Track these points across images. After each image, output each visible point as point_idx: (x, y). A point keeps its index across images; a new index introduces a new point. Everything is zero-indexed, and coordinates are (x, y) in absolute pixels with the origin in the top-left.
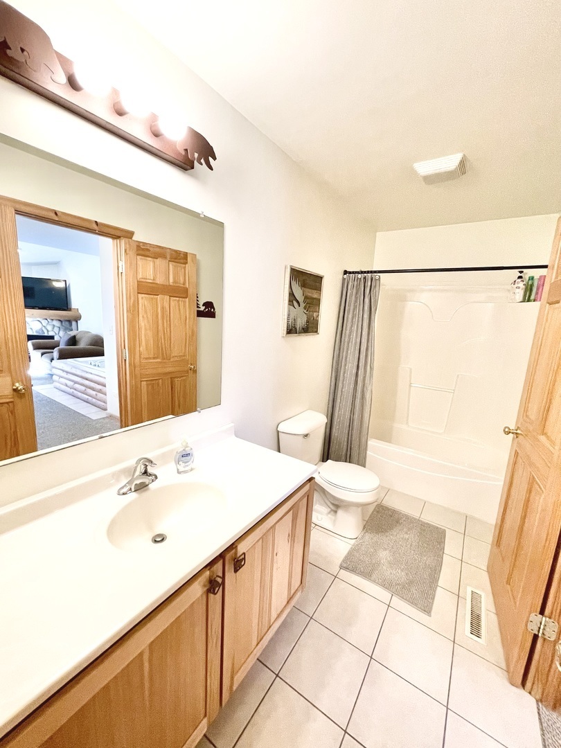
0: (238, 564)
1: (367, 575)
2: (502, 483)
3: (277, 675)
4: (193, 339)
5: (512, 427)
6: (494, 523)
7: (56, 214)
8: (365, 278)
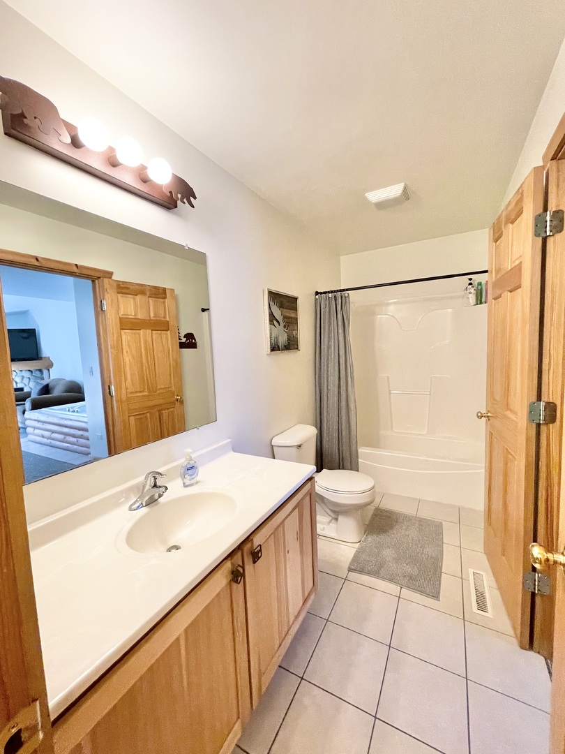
0: (256, 556)
1: (375, 573)
2: (484, 470)
3: (302, 678)
4: (177, 370)
5: (484, 411)
6: (483, 509)
7: (37, 260)
8: (335, 297)
